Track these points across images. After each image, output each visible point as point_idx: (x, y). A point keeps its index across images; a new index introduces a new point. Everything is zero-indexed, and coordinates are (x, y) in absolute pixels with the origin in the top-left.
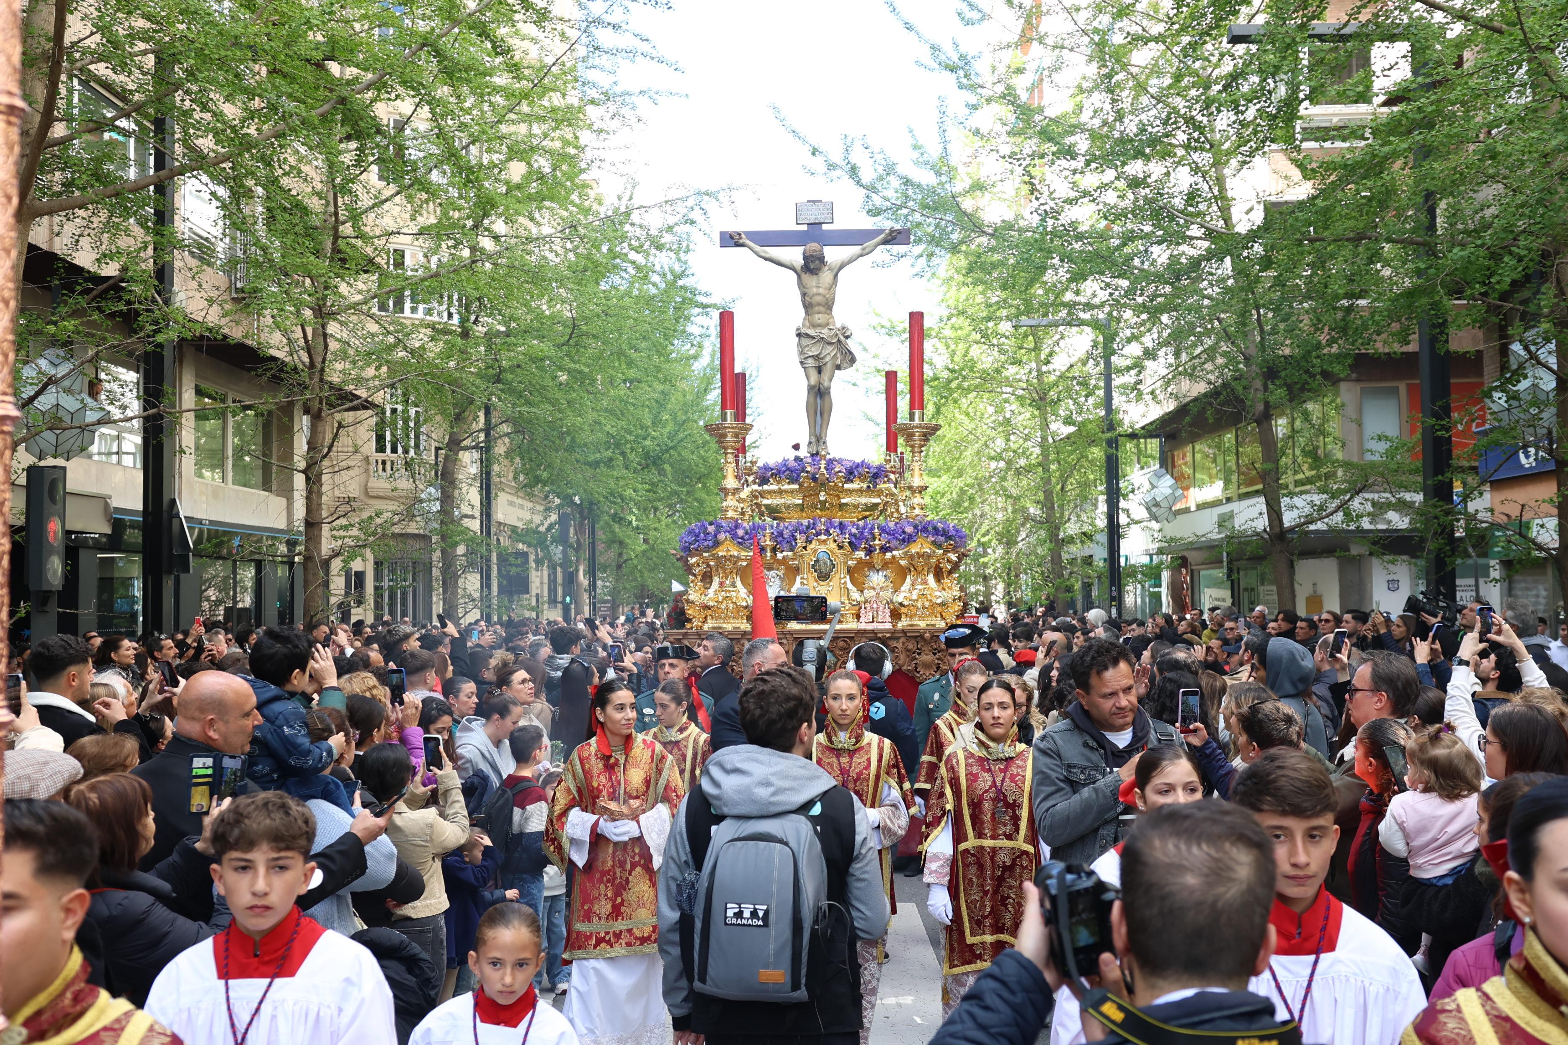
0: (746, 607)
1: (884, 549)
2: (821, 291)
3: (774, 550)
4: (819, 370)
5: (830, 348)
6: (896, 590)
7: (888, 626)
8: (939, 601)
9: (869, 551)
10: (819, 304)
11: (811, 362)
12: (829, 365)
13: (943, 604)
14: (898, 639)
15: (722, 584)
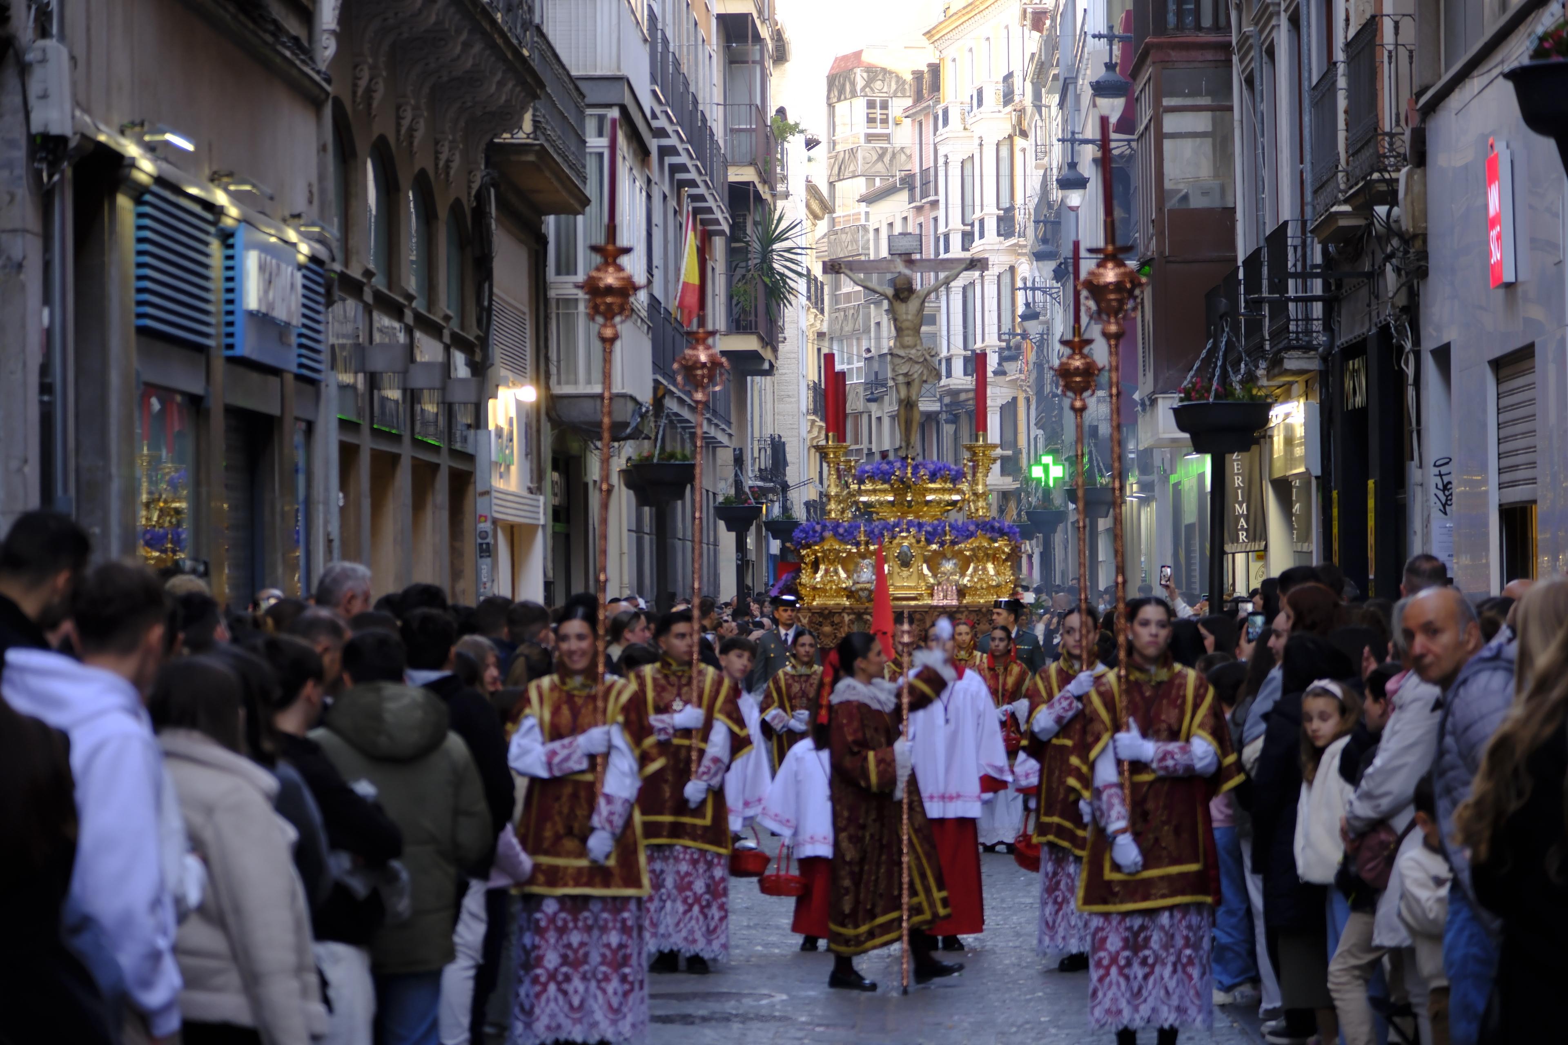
0: (845, 589)
1: (953, 543)
2: (910, 317)
3: (867, 544)
4: (908, 384)
5: (917, 367)
6: (963, 575)
7: (955, 602)
8: (994, 583)
9: (942, 544)
10: (908, 329)
11: (901, 379)
12: (917, 382)
13: (998, 586)
14: (962, 612)
15: (827, 571)
